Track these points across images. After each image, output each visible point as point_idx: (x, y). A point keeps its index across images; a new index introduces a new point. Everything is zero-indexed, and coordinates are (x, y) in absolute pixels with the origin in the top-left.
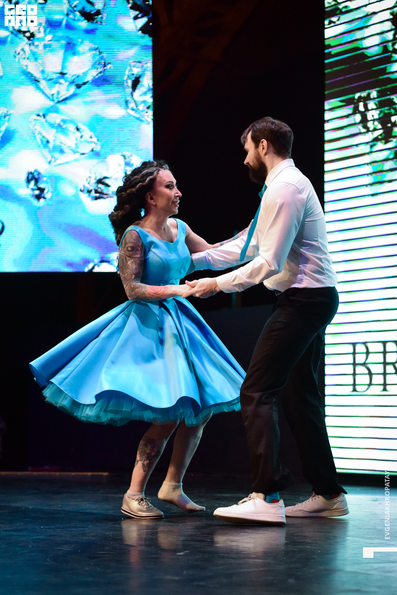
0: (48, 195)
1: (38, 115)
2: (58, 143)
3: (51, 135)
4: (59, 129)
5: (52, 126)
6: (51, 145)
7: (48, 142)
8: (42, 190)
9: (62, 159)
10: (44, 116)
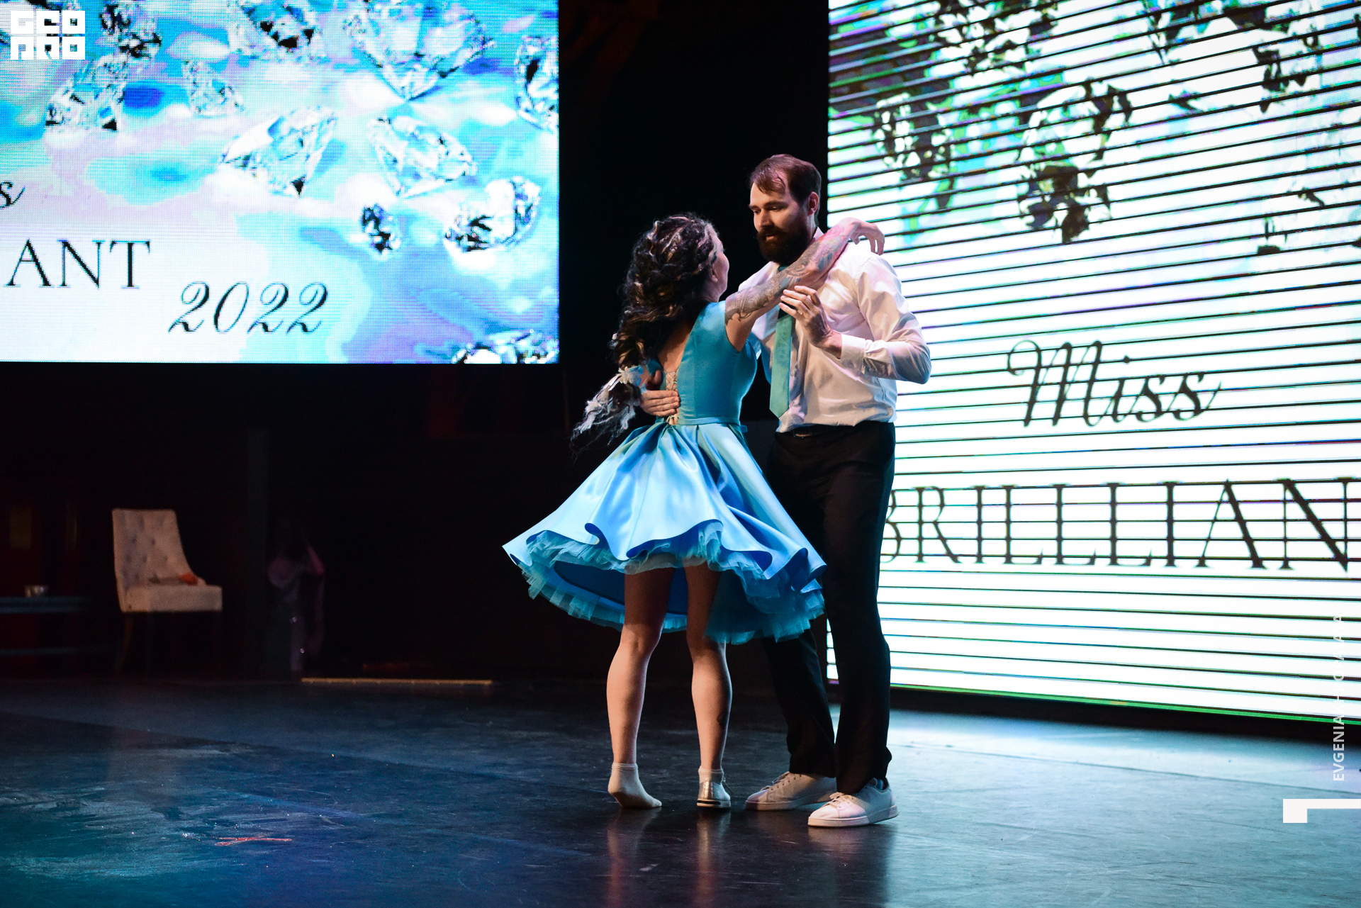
0: (394, 243)
1: (381, 120)
2: (411, 163)
3: (400, 150)
4: (413, 141)
5: (401, 135)
6: (399, 166)
7: (395, 161)
8: (386, 236)
9: (417, 188)
10: (390, 121)
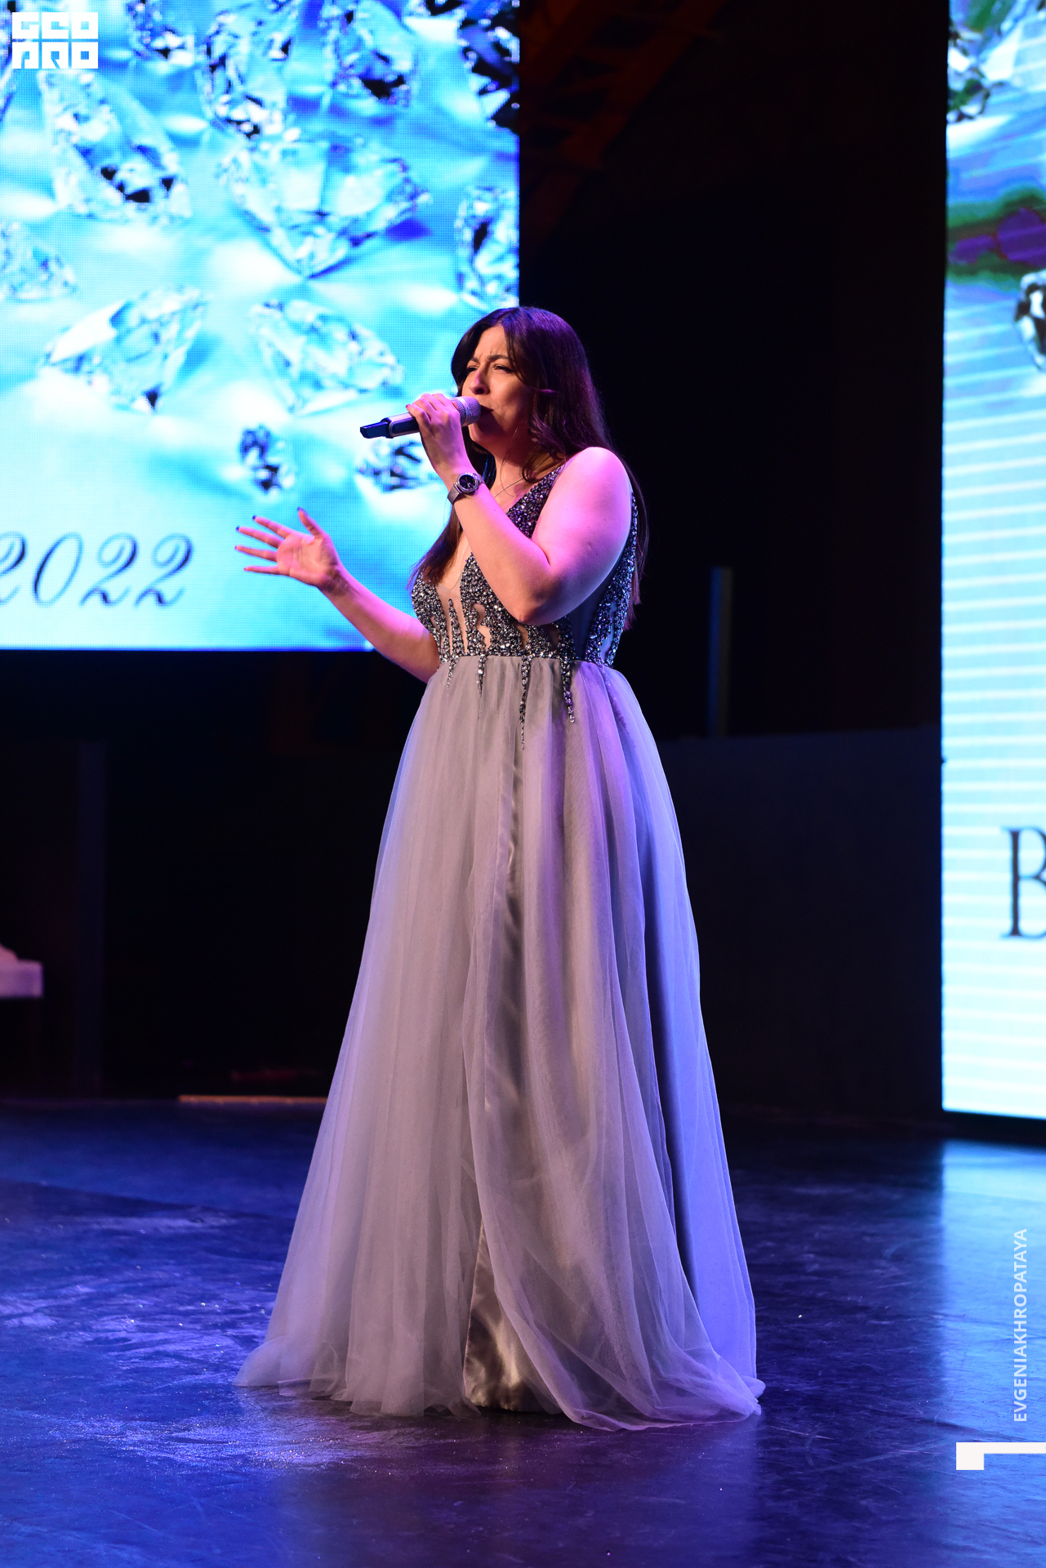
0: (286, 479)
1: (267, 305)
2: (310, 367)
3: (295, 348)
4: (314, 336)
5: (296, 327)
6: (294, 371)
7: (287, 364)
8: (273, 469)
9: (320, 401)
10: (281, 307)
